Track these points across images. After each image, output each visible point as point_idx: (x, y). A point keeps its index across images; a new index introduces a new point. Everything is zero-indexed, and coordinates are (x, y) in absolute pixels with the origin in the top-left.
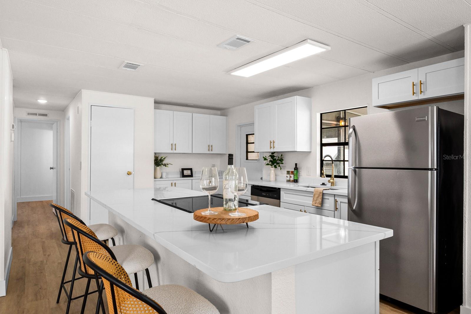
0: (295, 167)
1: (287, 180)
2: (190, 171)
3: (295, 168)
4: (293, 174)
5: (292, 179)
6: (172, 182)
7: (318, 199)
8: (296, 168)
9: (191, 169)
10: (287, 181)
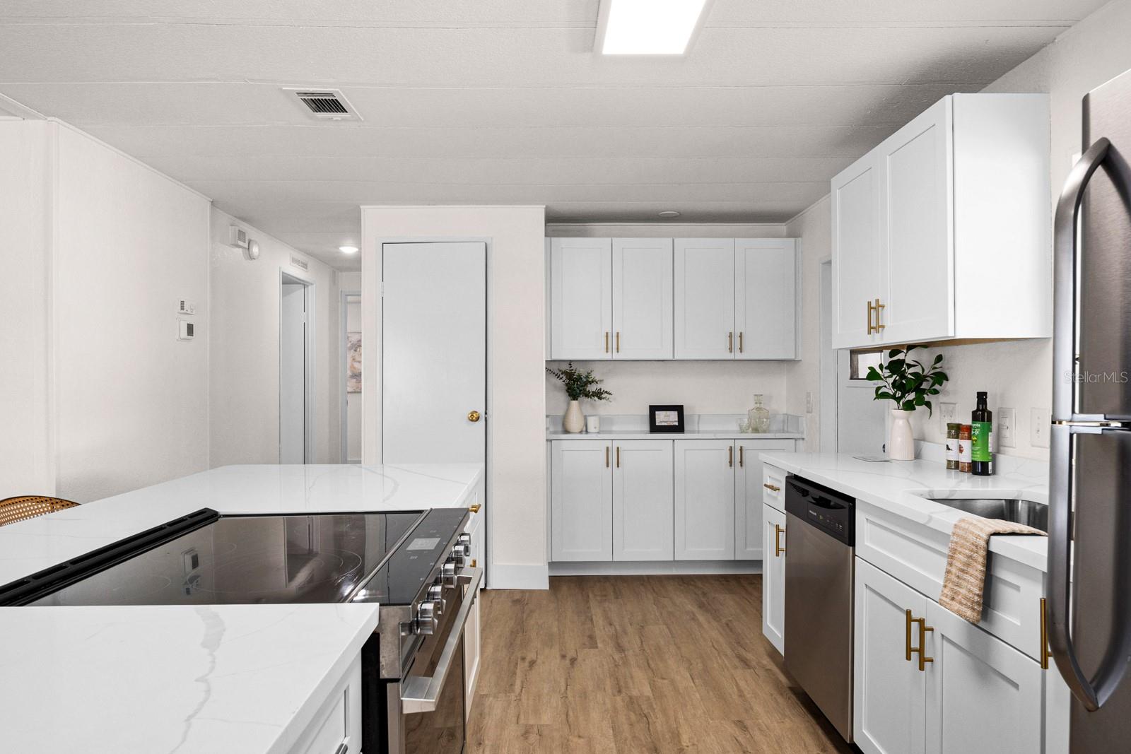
0: (978, 409)
1: (949, 462)
2: (676, 413)
3: (974, 413)
4: (969, 438)
5: (966, 458)
6: (609, 444)
7: (965, 576)
8: (982, 413)
9: (679, 409)
10: (949, 467)
